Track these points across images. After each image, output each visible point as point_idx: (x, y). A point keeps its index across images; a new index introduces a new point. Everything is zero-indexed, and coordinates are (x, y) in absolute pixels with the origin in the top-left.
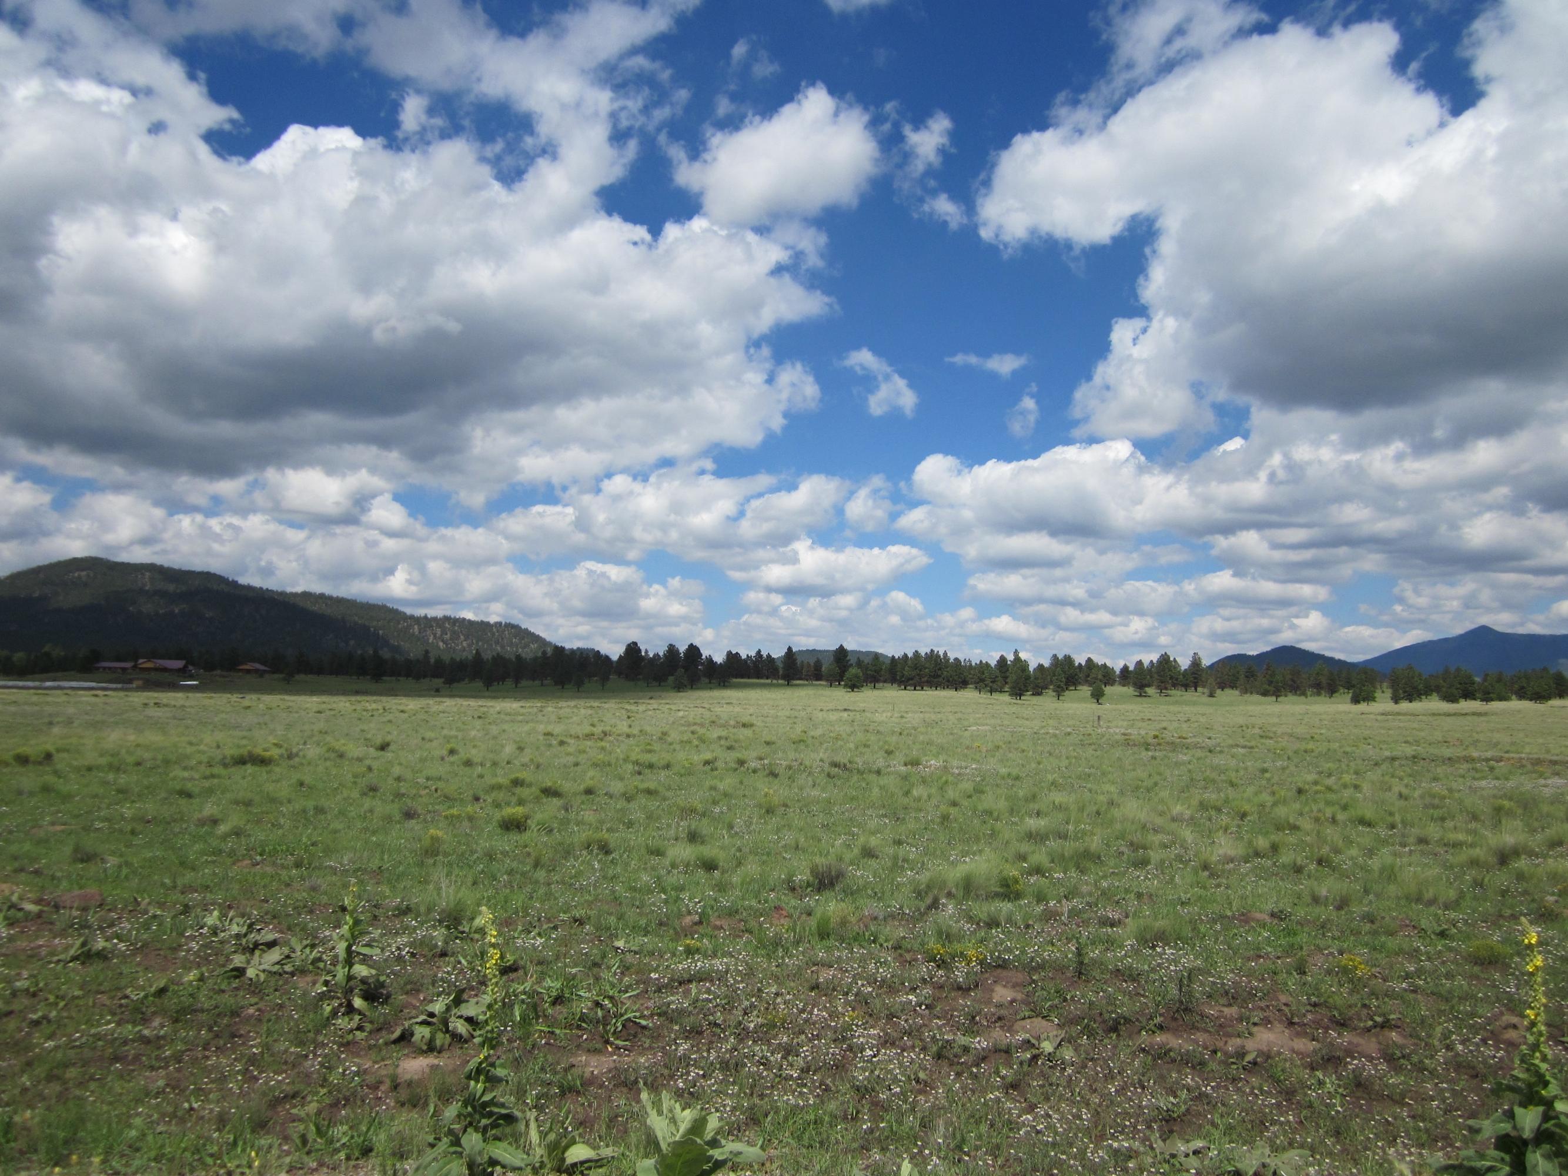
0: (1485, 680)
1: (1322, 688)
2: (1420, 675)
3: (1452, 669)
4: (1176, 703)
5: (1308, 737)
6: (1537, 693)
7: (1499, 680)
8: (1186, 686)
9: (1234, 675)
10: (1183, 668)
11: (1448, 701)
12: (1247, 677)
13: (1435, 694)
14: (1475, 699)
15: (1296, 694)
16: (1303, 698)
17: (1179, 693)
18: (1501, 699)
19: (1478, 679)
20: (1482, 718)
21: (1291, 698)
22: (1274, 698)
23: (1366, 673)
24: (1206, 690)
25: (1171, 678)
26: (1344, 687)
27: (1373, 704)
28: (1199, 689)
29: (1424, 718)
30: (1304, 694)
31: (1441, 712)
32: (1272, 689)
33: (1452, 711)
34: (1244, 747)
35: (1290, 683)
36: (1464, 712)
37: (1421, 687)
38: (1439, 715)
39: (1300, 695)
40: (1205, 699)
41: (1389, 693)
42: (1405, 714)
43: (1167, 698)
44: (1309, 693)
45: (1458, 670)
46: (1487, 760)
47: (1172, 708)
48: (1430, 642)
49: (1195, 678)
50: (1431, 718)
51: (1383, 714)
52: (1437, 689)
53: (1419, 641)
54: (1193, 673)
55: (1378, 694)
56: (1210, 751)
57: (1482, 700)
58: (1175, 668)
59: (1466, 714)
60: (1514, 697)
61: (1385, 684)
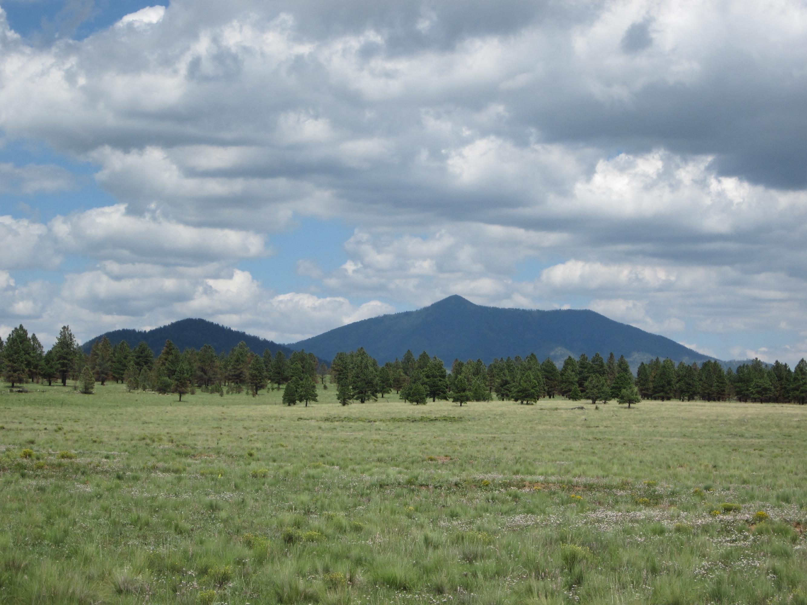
0: (458, 371)
1: (242, 382)
2: (374, 364)
3: (416, 357)
4: (33, 402)
5: (245, 453)
6: (524, 390)
7: (477, 373)
8: (49, 377)
9: (120, 362)
10: (46, 350)
11: (411, 401)
12: (138, 364)
13: (394, 391)
14: (445, 398)
15: (207, 390)
16: (216, 396)
17: (39, 387)
18: (479, 397)
19: (448, 372)
20: (456, 426)
21: (200, 395)
22: (176, 396)
23: (302, 360)
24: (79, 384)
25: (28, 364)
26: (272, 380)
27: (312, 404)
28: (69, 382)
29: (382, 425)
30: (218, 390)
31: (404, 416)
32: (173, 382)
33: (418, 416)
34: (166, 470)
35: (199, 373)
36: (433, 416)
37: (377, 380)
38: (402, 420)
39: (212, 392)
40: (79, 397)
41: (333, 390)
42: (358, 419)
43: (22, 396)
44: (225, 389)
45: (424, 356)
46: (506, 485)
47: (30, 410)
48: (386, 317)
49: (64, 365)
50: (392, 426)
51: (327, 420)
52: (397, 385)
53: (373, 316)
54: (61, 358)
55: (319, 391)
56: (119, 477)
57: (455, 400)
58: (34, 349)
59: (436, 419)
60: (494, 395)
61: (328, 377)
